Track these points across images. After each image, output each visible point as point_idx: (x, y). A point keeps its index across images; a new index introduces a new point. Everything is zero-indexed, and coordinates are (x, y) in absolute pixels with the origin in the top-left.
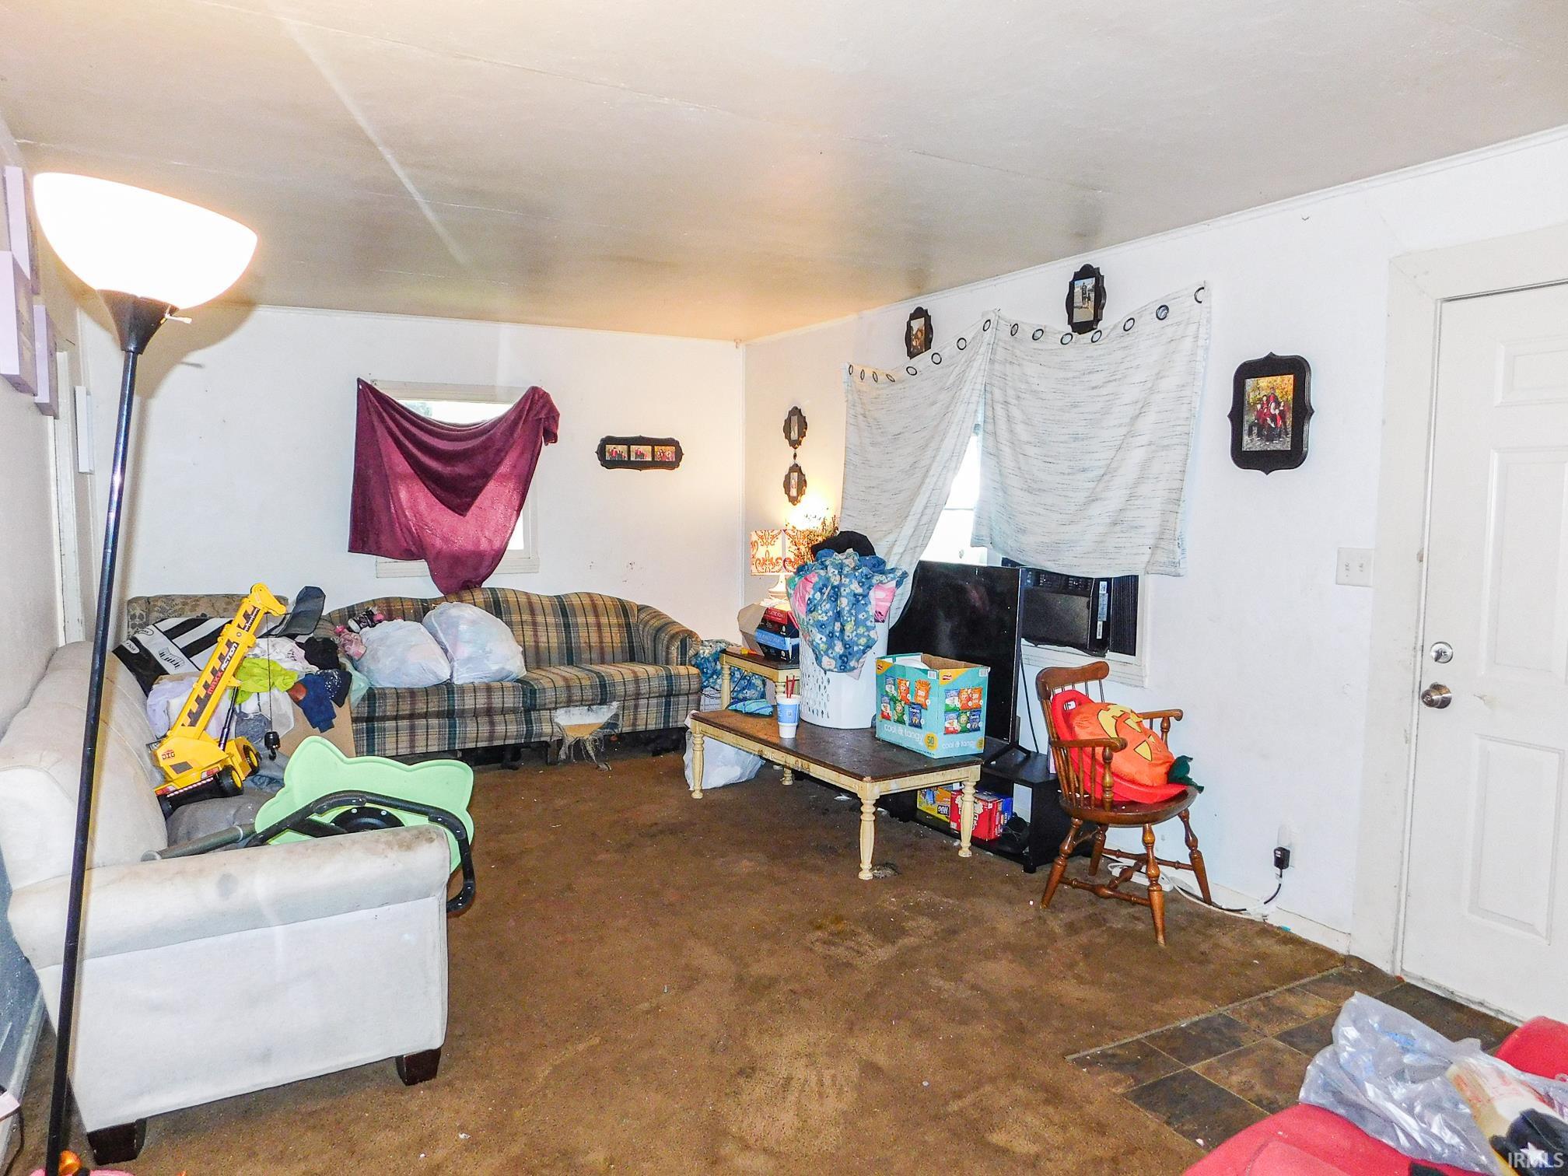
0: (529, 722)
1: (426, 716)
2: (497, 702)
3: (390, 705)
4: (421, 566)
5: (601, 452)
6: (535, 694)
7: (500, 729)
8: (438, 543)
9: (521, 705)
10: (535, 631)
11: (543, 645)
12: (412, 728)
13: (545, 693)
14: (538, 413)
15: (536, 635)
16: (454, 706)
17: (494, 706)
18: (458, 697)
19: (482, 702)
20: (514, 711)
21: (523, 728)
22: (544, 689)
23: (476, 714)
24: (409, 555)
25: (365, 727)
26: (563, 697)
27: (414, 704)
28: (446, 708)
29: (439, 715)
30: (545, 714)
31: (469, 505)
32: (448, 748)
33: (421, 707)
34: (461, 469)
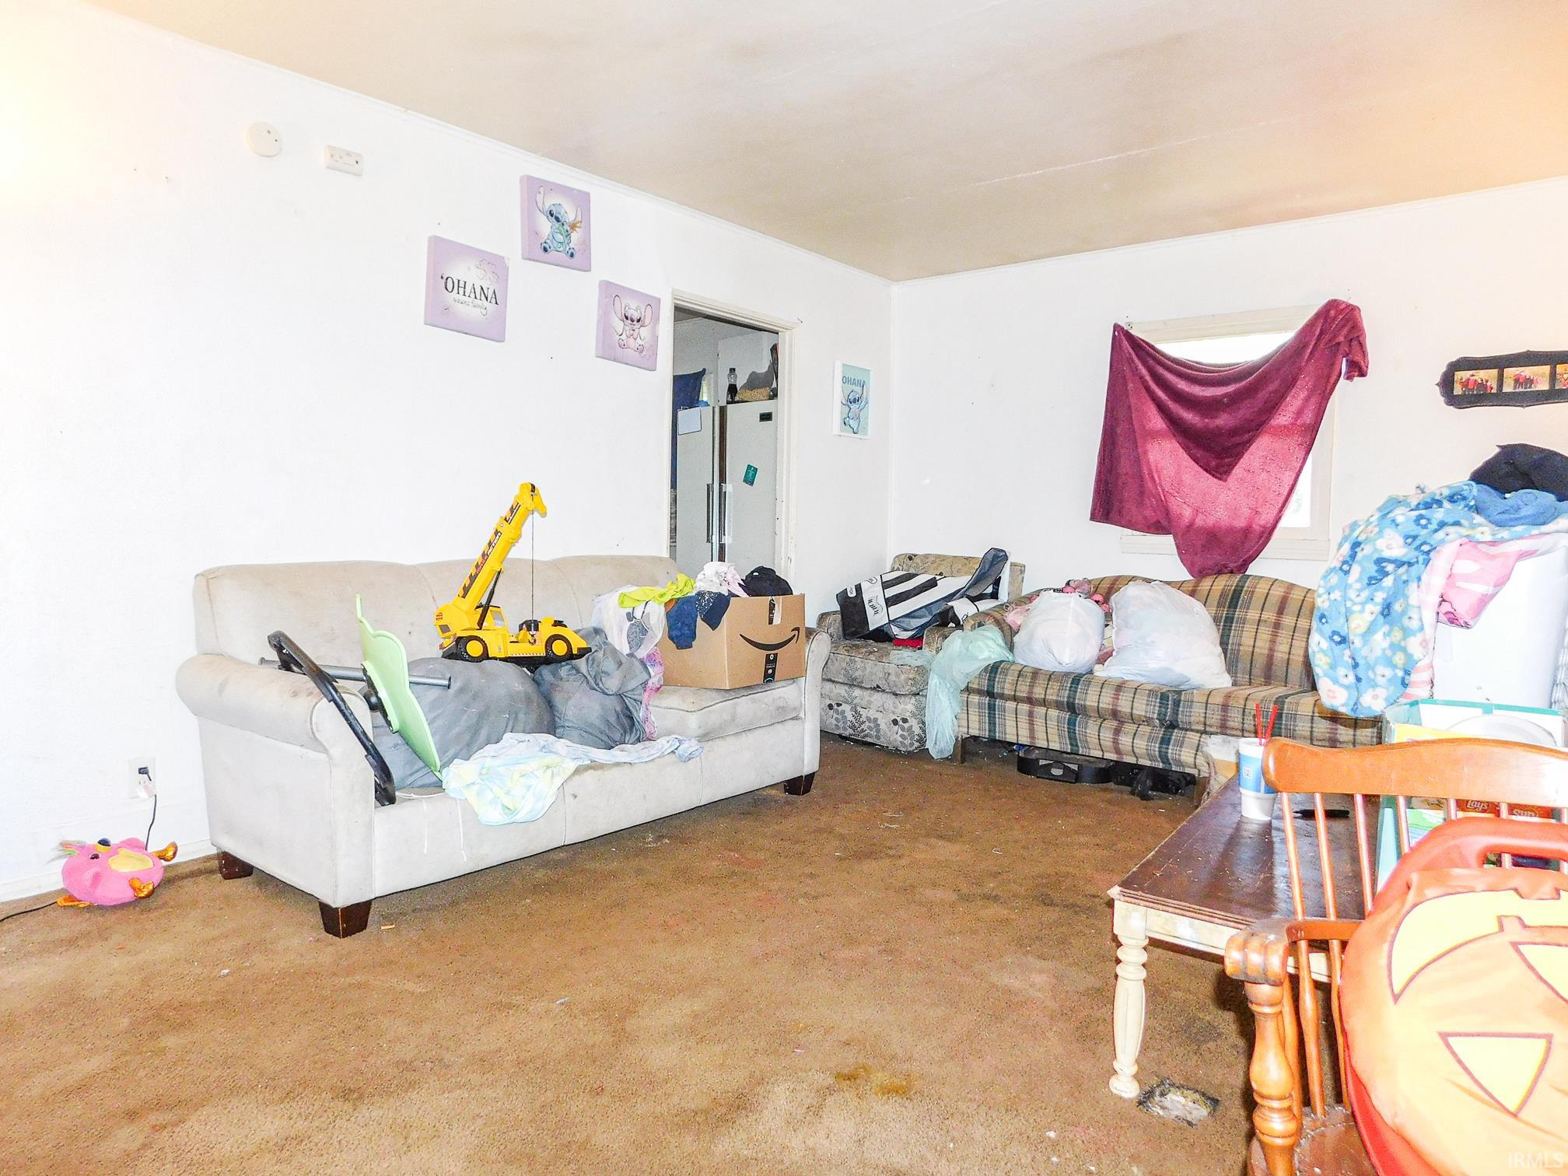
0: (1165, 741)
1: (1044, 703)
2: (1124, 706)
3: (1010, 683)
4: (1168, 541)
5: (1447, 383)
6: (1178, 705)
7: (1125, 740)
8: (1187, 513)
9: (1155, 716)
10: (1275, 635)
11: (1280, 654)
12: (1031, 714)
13: (1191, 707)
14: (1335, 337)
15: (1273, 642)
16: (1074, 699)
17: (1119, 709)
18: (1081, 689)
19: (1106, 702)
20: (1148, 721)
21: (1155, 747)
22: (1192, 701)
23: (1100, 715)
24: (1157, 527)
25: (987, 702)
26: (1214, 719)
27: (1033, 686)
28: (1066, 699)
29: (1058, 705)
30: (1193, 737)
31: (1231, 466)
32: (1071, 749)
33: (1039, 693)
34: (1223, 420)
